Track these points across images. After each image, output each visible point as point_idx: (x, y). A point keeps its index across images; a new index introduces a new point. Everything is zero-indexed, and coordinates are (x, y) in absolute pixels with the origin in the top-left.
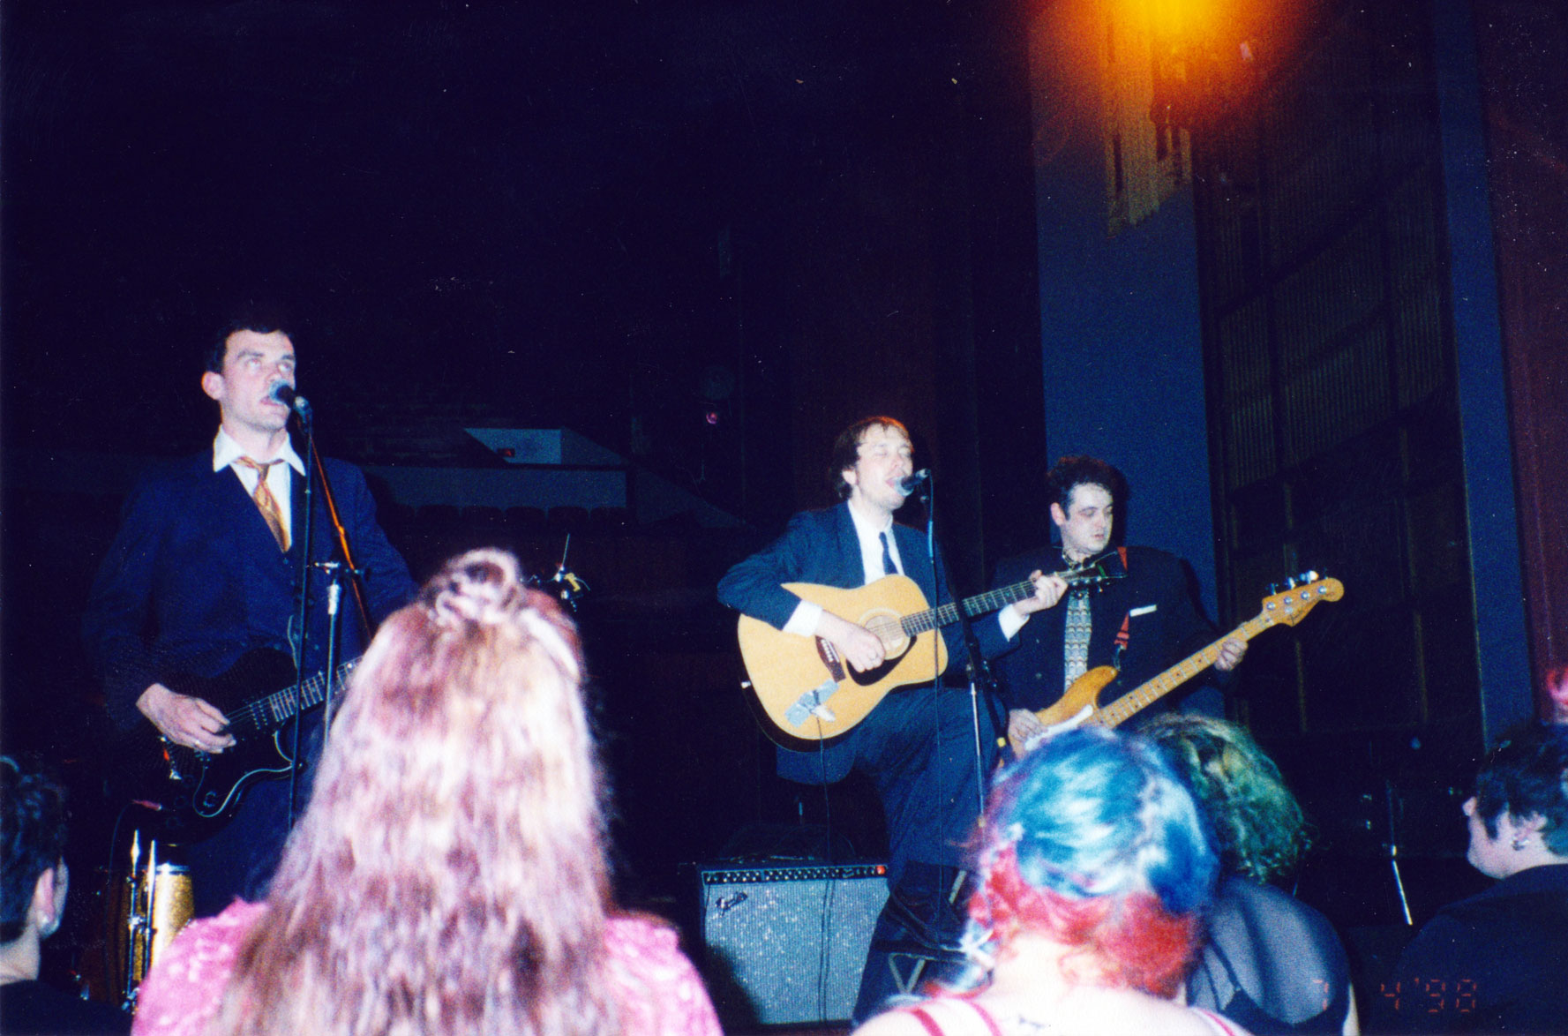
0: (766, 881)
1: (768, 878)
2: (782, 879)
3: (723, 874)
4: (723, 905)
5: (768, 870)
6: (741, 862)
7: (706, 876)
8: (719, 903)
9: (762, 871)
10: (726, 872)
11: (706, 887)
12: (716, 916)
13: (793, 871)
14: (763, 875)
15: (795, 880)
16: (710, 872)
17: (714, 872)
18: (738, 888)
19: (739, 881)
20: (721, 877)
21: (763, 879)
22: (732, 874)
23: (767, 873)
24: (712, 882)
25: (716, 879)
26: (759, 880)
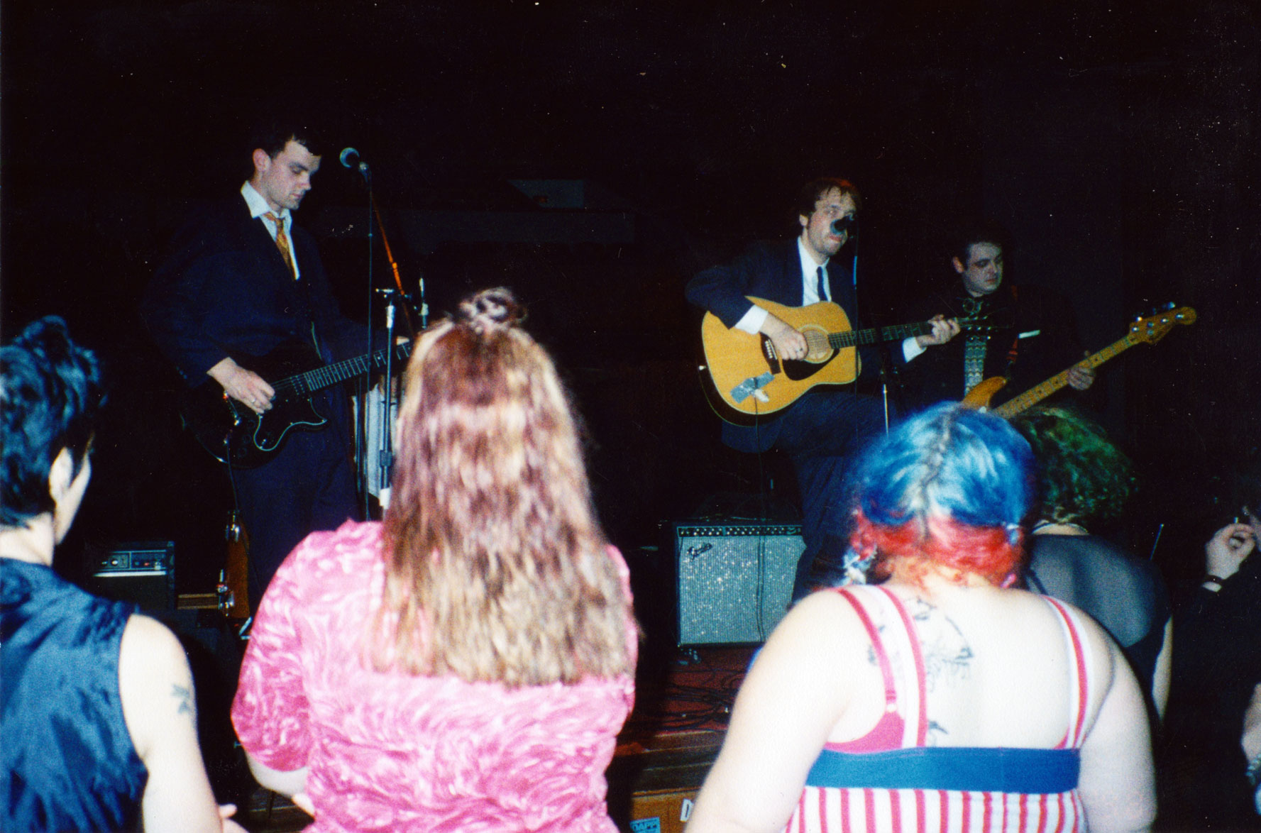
0: (727, 535)
1: (728, 533)
2: (739, 534)
3: (694, 529)
4: (693, 553)
5: (729, 527)
6: (708, 520)
7: (680, 530)
8: (690, 550)
9: (724, 528)
10: (696, 527)
11: (680, 538)
12: (687, 560)
13: (748, 528)
14: (724, 531)
15: (750, 535)
16: (683, 528)
17: (687, 527)
18: (706, 540)
19: (706, 534)
20: (692, 531)
21: (724, 534)
22: (700, 529)
23: (727, 530)
24: (685, 535)
25: (688, 533)
26: (721, 534)
